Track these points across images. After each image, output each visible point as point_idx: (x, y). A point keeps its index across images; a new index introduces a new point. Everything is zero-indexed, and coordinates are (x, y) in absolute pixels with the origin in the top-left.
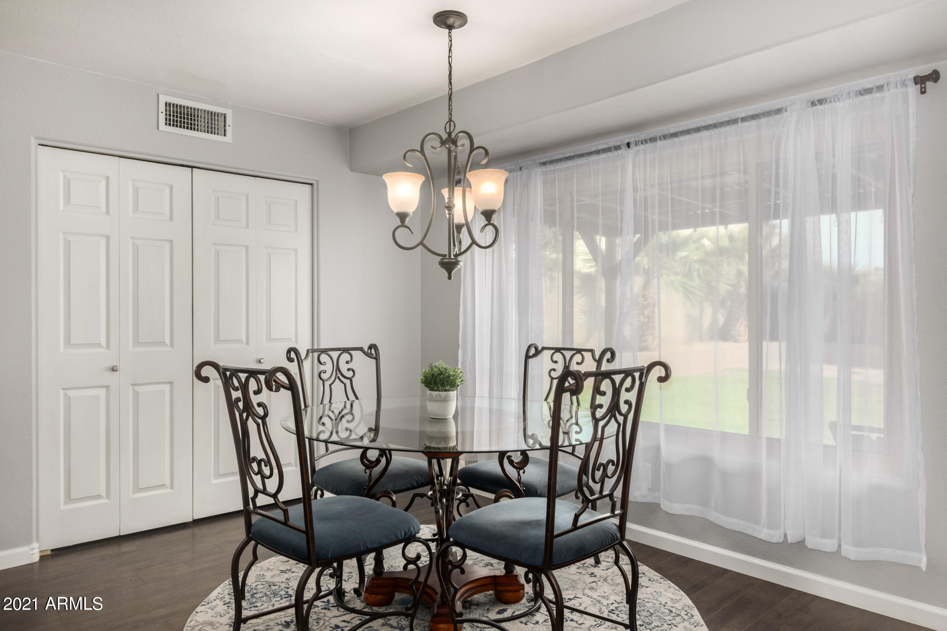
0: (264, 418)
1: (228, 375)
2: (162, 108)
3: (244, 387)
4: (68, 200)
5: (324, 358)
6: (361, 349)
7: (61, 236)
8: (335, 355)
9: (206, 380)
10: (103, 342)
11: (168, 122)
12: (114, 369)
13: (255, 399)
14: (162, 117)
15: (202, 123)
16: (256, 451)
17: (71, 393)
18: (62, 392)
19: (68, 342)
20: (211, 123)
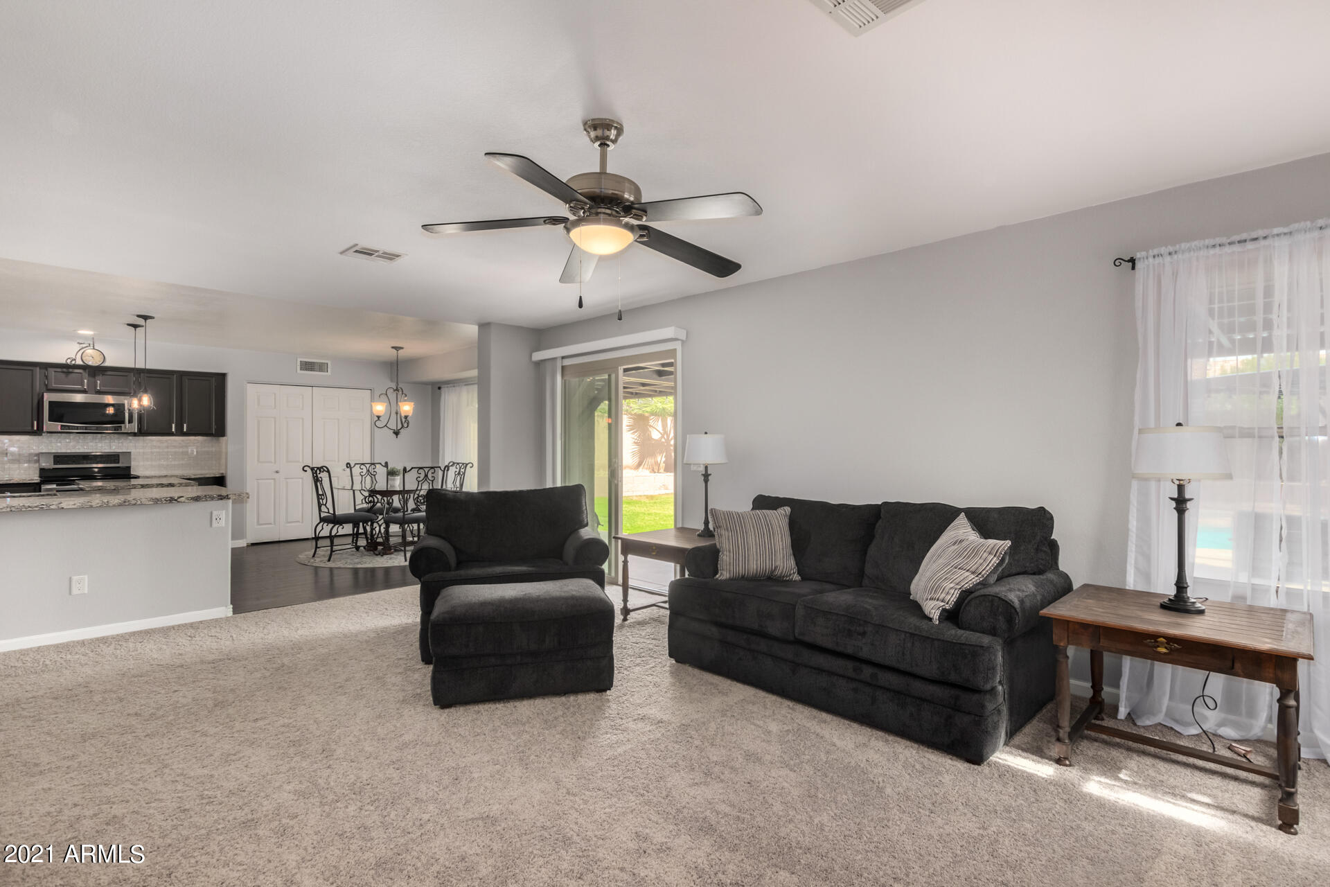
0: (321, 481)
1: (312, 469)
2: (299, 363)
3: (316, 471)
4: (259, 404)
5: (362, 467)
6: (380, 464)
7: (256, 418)
8: (368, 466)
9: (306, 471)
10: (273, 460)
11: (301, 369)
12: (277, 472)
13: (319, 476)
14: (299, 368)
15: (317, 367)
16: (320, 492)
17: (260, 481)
19: (258, 461)
20: (322, 367)
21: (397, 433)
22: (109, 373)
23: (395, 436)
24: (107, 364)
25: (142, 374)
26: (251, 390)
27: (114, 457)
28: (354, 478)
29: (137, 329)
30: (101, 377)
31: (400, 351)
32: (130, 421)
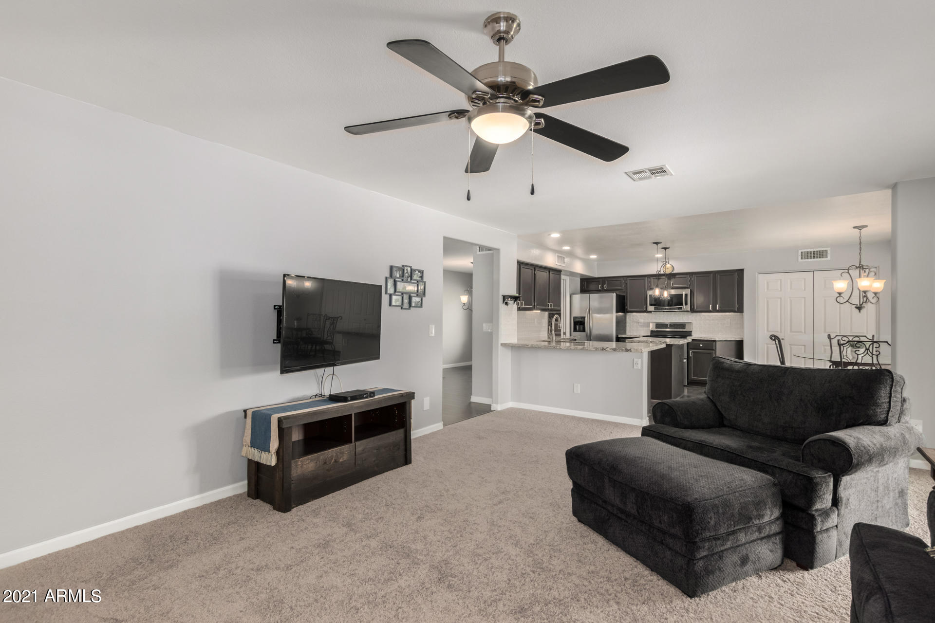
2: (800, 254)
4: (768, 289)
7: (766, 299)
10: (779, 331)
11: (802, 258)
14: (800, 257)
15: (817, 255)
17: (769, 345)
18: (766, 345)
19: (768, 330)
20: (821, 254)
21: (859, 308)
22: (677, 276)
23: (858, 311)
24: (675, 272)
25: (694, 276)
26: (762, 279)
27: (683, 325)
28: (833, 348)
29: (667, 250)
30: (673, 279)
31: (863, 230)
32: (686, 304)
